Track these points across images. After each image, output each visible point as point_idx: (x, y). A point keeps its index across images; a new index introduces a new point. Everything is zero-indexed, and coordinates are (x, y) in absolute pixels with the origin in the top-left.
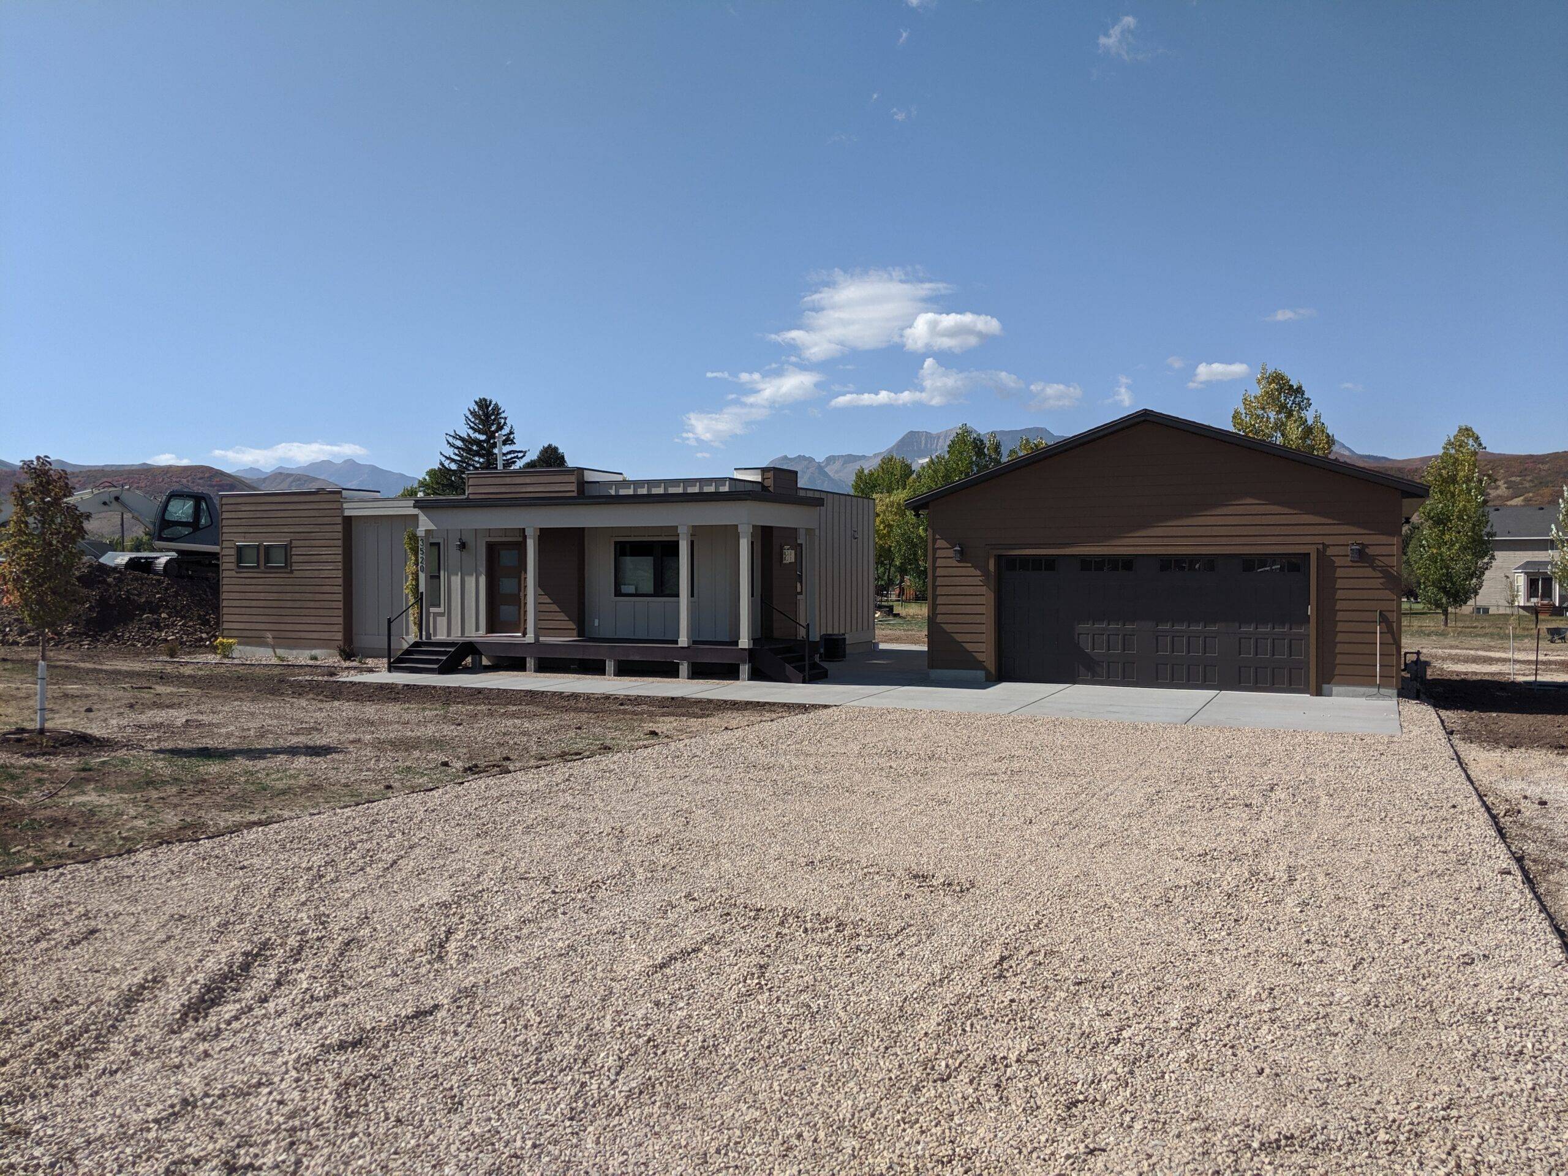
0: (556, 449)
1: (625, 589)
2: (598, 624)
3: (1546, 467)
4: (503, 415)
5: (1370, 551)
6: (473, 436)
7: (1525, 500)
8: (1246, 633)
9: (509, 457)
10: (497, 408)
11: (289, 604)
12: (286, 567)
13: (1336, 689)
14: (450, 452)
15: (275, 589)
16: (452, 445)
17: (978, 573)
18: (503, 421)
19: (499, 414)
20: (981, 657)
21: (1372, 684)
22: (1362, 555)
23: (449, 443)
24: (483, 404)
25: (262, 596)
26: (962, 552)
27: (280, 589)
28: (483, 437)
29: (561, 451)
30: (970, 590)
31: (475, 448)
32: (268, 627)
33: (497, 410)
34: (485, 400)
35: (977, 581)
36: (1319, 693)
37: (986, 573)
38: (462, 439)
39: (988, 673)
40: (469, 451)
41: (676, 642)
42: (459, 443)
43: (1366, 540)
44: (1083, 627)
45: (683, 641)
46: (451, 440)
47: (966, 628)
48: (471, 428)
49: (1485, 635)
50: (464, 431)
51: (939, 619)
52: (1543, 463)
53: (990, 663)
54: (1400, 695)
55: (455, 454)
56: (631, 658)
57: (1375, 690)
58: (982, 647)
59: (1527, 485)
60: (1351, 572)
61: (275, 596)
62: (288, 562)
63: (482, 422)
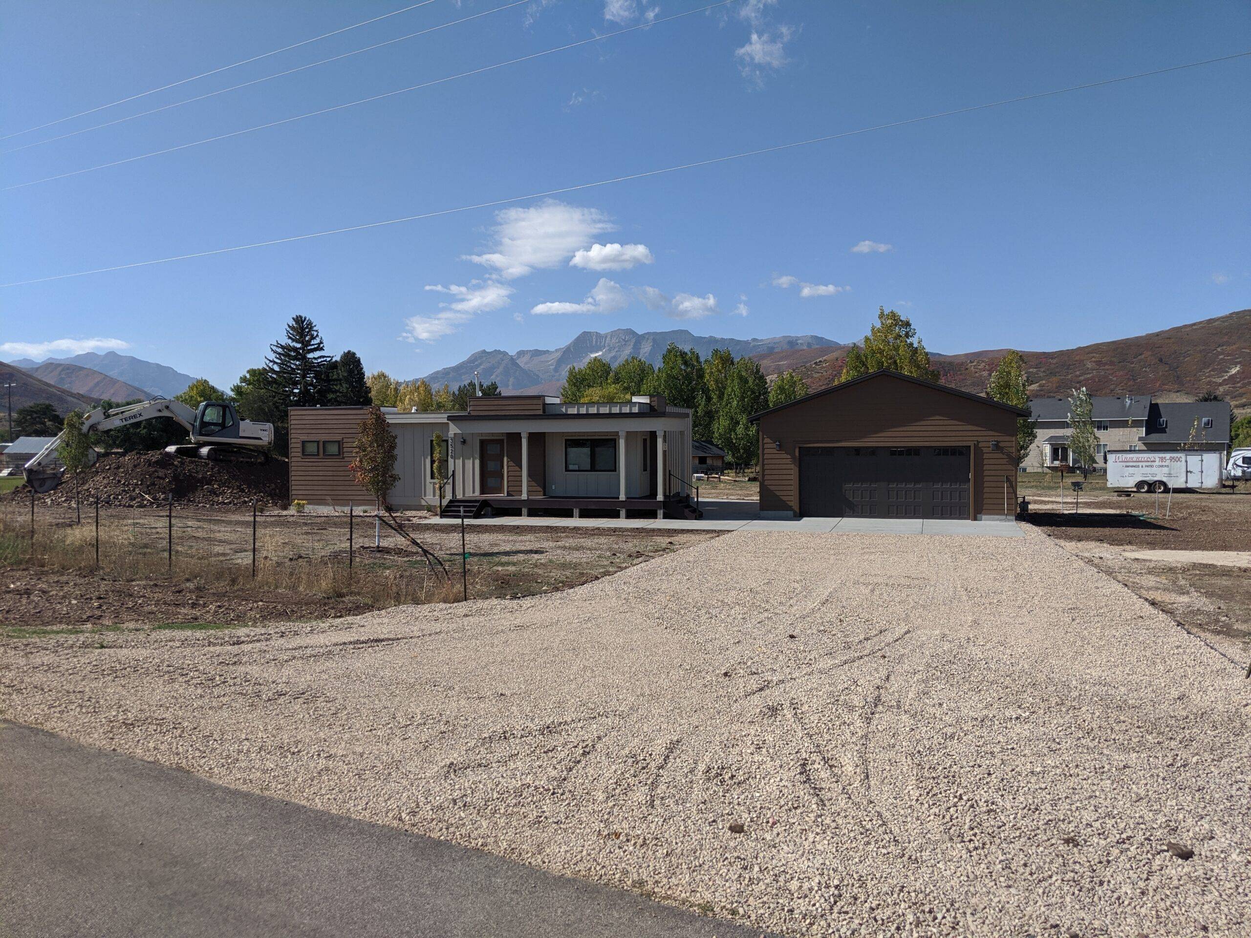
0: (354, 354)
1: (571, 467)
2: (556, 488)
3: (1055, 361)
4: (315, 328)
5: (1001, 445)
6: (291, 345)
7: (1040, 386)
8: (936, 488)
9: (319, 360)
10: (310, 324)
11: (342, 478)
12: (339, 454)
13: (984, 517)
14: (272, 356)
15: (330, 469)
16: (275, 352)
17: (789, 457)
18: (315, 334)
19: (312, 327)
20: (791, 504)
21: (1004, 514)
22: (997, 447)
23: (272, 350)
24: (299, 320)
25: (321, 473)
26: (780, 446)
27: (334, 469)
28: (299, 345)
29: (358, 355)
30: (784, 467)
31: (293, 354)
32: (329, 492)
33: (310, 325)
34: (301, 317)
35: (788, 461)
36: (975, 519)
37: (793, 457)
38: (282, 347)
39: (795, 512)
40: (287, 355)
41: (618, 498)
42: (279, 350)
43: (1000, 439)
44: (849, 486)
45: (622, 497)
46: (274, 348)
47: (781, 488)
48: (290, 338)
49: (1032, 487)
50: (285, 341)
51: (766, 483)
52: (1052, 358)
53: (796, 507)
54: (1016, 520)
55: (277, 358)
56: (589, 507)
57: (1004, 517)
58: (792, 498)
59: (1041, 375)
60: (991, 456)
61: (330, 473)
62: (340, 453)
63: (298, 333)
